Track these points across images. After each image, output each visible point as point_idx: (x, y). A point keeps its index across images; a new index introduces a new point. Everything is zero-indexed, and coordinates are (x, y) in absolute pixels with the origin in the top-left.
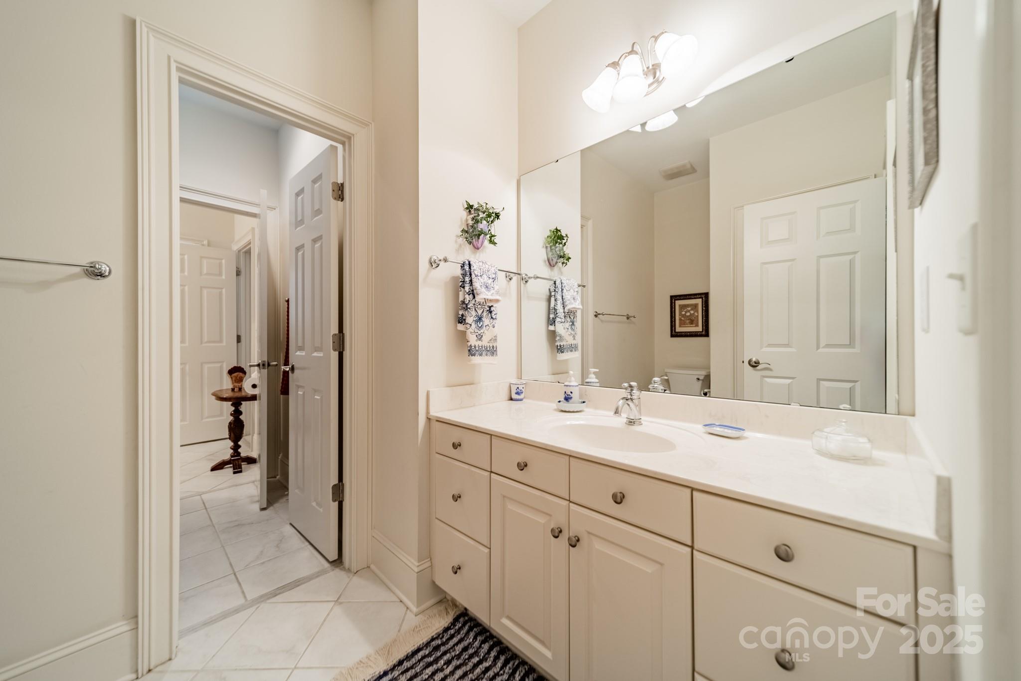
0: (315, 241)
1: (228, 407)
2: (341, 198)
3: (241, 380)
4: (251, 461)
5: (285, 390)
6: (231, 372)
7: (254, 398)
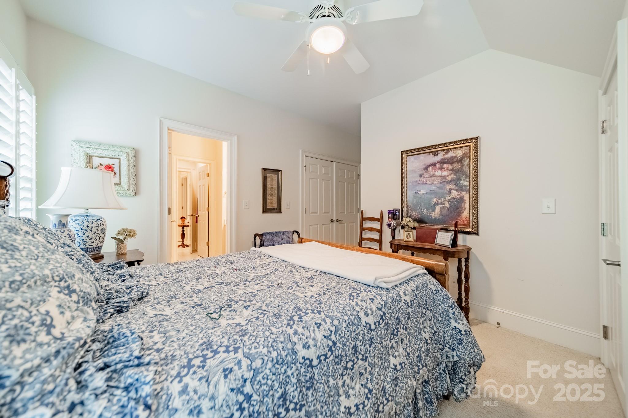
0: (203, 185)
1: (181, 228)
2: (209, 176)
3: (184, 221)
4: (187, 246)
5: (197, 222)
6: (181, 218)
7: (188, 226)
